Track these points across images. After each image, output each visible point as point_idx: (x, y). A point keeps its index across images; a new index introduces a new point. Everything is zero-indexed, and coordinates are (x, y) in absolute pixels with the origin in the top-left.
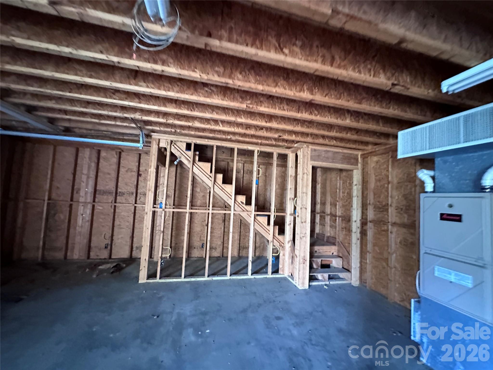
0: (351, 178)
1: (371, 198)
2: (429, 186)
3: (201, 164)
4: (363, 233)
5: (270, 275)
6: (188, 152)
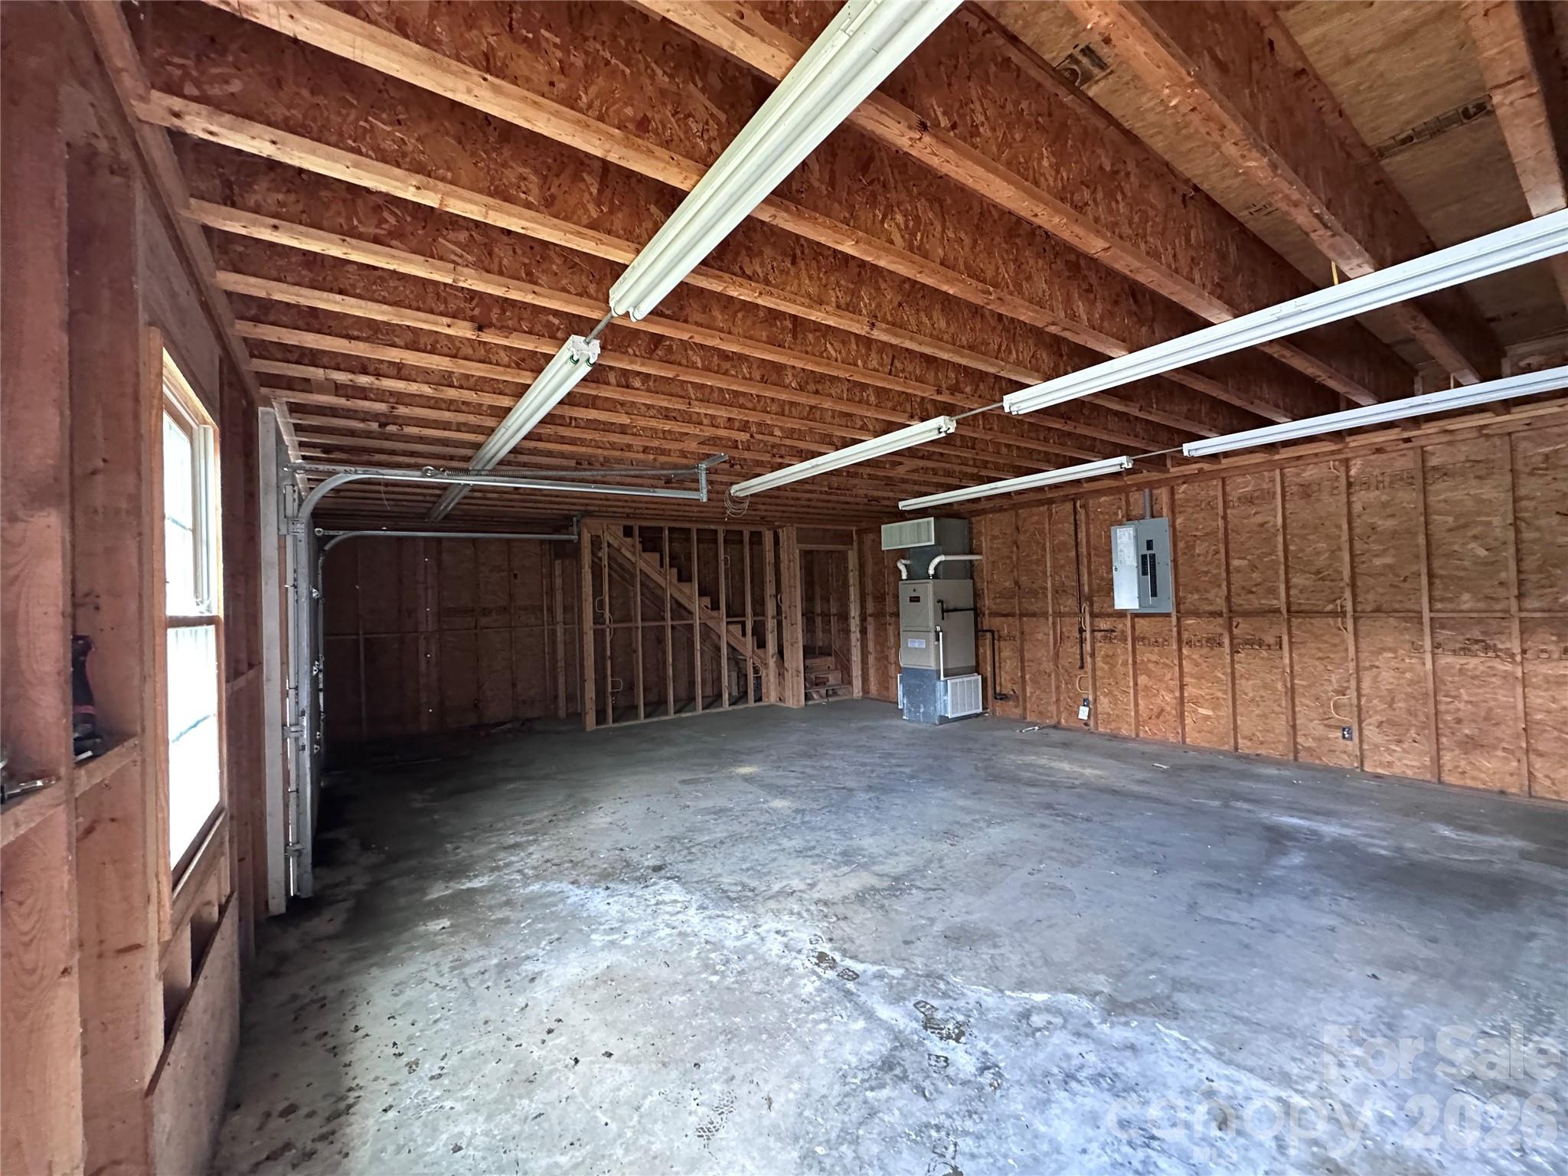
0: (845, 559)
1: (869, 588)
2: (904, 577)
3: (646, 555)
4: (863, 631)
5: (751, 704)
6: (629, 540)
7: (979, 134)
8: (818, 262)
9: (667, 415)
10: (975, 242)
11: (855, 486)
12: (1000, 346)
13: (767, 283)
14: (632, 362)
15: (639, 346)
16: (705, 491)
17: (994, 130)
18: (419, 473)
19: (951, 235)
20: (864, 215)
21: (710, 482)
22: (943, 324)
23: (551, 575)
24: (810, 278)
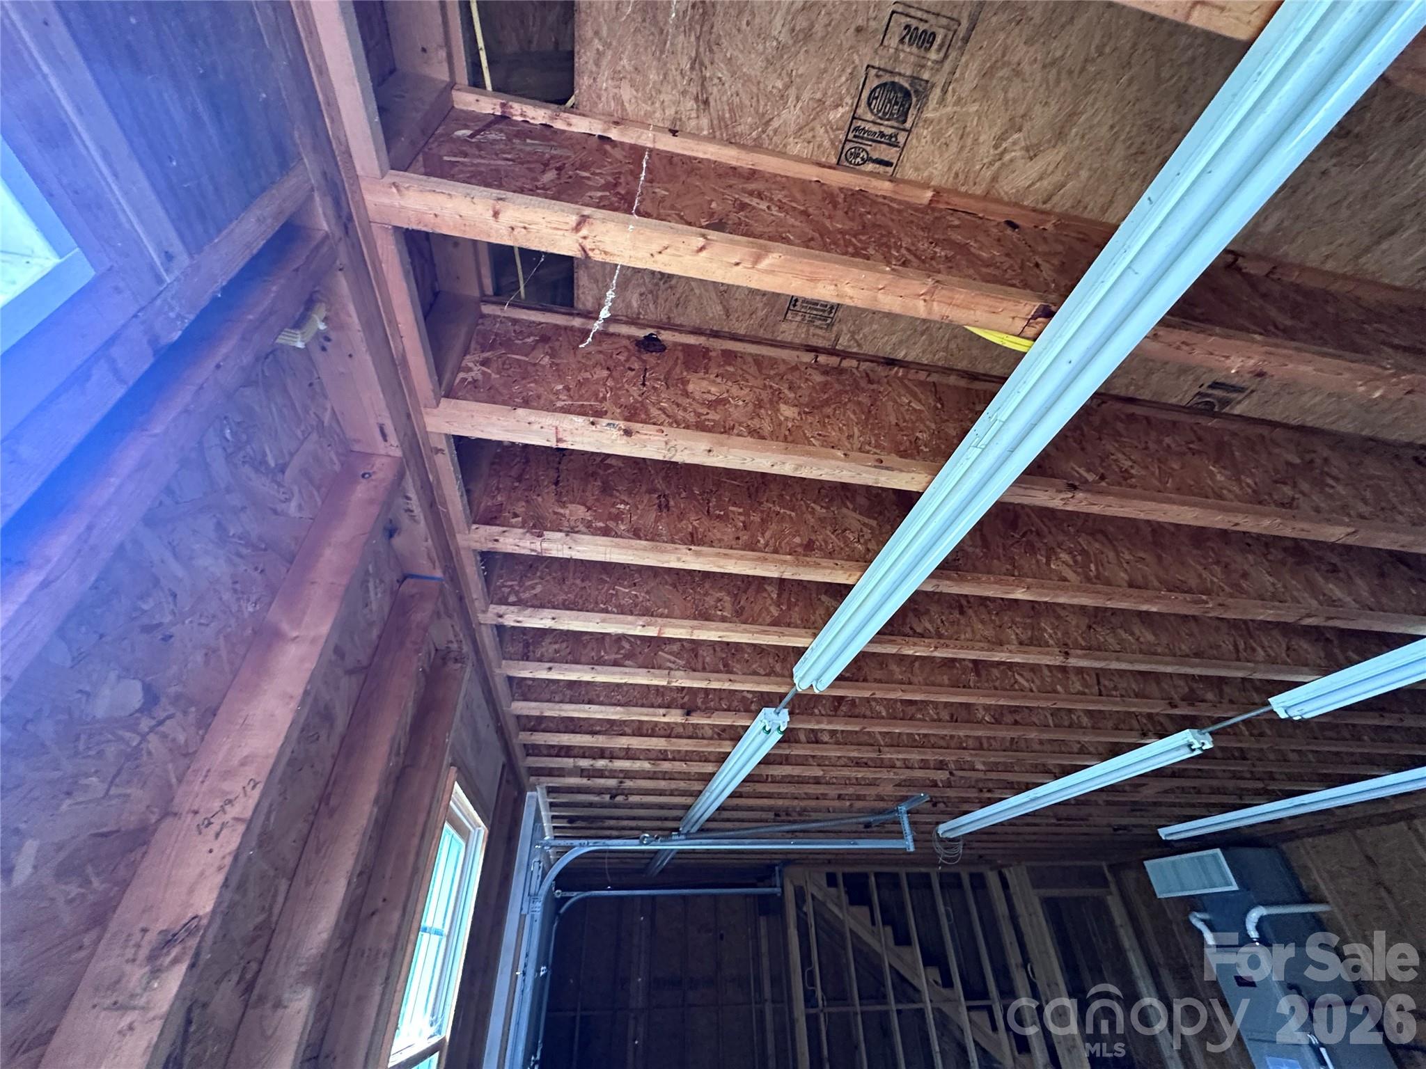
0: (1105, 908)
1: (1157, 953)
3: (854, 909)
6: (833, 890)
7: (1132, 476)
8: (986, 606)
9: (858, 763)
10: (1160, 558)
11: (1090, 815)
12: (1236, 646)
13: (940, 636)
14: (819, 722)
15: (824, 706)
16: (910, 838)
17: (1146, 468)
18: (637, 841)
19: (1127, 556)
20: (1026, 563)
21: (912, 823)
22: (1150, 637)
23: (756, 937)
24: (982, 622)
